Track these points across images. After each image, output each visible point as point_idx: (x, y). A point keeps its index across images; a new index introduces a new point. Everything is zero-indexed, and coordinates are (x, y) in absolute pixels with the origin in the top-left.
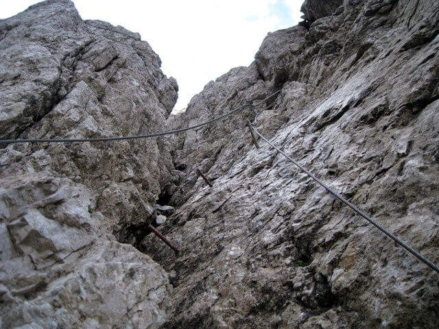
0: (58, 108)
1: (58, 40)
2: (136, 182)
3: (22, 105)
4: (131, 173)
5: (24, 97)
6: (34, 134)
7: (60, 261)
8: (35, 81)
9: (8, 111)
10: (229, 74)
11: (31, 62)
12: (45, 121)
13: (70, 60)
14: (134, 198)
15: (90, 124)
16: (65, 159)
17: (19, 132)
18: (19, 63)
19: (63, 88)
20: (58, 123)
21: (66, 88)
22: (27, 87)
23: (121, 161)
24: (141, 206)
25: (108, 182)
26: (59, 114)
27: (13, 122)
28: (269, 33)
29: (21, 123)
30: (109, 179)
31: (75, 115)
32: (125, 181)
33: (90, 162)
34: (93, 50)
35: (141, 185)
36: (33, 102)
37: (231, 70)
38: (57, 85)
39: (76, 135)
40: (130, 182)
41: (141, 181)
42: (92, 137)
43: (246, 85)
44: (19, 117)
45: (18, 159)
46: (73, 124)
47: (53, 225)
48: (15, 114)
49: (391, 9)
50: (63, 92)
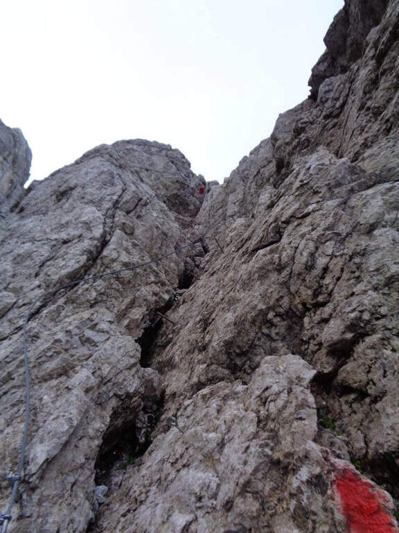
0: (105, 253)
1: (101, 200)
2: (156, 283)
3: (85, 257)
4: (153, 279)
5: (85, 251)
6: (93, 271)
7: (97, 346)
8: (91, 238)
9: (78, 262)
10: (260, 146)
11: (87, 223)
12: (99, 261)
13: (110, 212)
14: (155, 294)
15: (124, 258)
16: (112, 282)
17: (86, 272)
18: (80, 225)
19: (108, 235)
20: (106, 261)
21: (110, 234)
22: (86, 244)
23: (146, 273)
24: (161, 297)
25: (139, 288)
26: (106, 256)
27: (82, 267)
28: (280, 115)
29: (86, 266)
30: (139, 285)
31: (114, 255)
32: (150, 284)
33: (127, 280)
34: (124, 200)
35: (159, 284)
36: (90, 252)
37: (262, 142)
38: (104, 235)
39: (117, 266)
40: (153, 284)
41: (159, 282)
42: (126, 265)
43: (265, 163)
44: (85, 263)
45: (87, 289)
46: (114, 260)
47: (95, 333)
48: (82, 263)
49: (340, 112)
50: (108, 238)
